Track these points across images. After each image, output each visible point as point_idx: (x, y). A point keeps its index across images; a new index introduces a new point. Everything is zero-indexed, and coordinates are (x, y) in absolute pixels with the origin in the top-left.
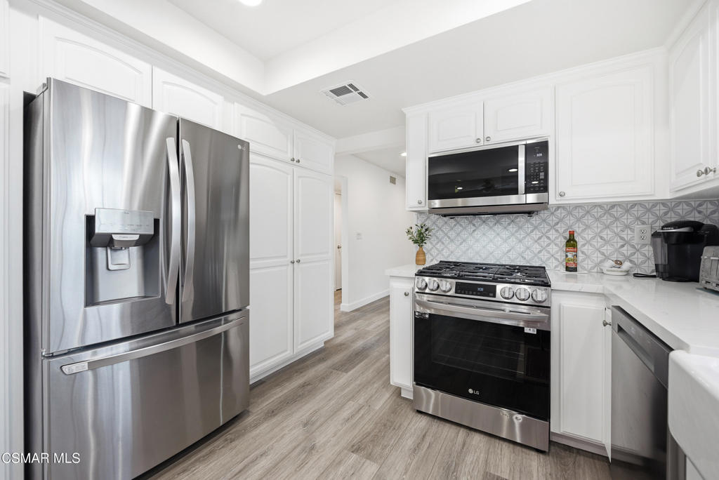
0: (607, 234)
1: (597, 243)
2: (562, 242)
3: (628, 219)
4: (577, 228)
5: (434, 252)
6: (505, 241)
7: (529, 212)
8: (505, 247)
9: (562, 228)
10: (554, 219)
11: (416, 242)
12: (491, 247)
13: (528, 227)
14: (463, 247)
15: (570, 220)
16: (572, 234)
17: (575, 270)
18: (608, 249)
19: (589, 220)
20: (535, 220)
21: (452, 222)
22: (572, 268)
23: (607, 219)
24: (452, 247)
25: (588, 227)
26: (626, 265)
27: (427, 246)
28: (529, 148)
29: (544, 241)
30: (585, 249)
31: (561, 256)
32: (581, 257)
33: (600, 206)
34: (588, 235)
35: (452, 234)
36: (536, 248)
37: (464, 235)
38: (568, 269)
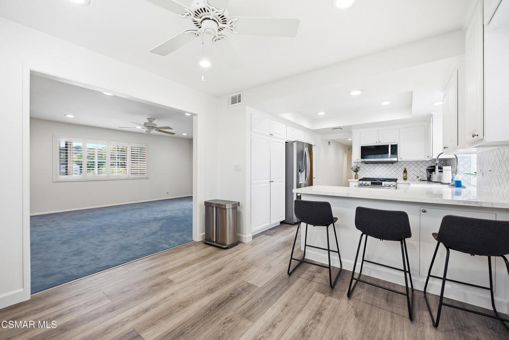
0: (416, 169)
1: (413, 172)
2: (403, 171)
3: (421, 165)
4: (407, 167)
5: (361, 175)
6: (385, 171)
7: (392, 163)
8: (385, 173)
9: (403, 167)
10: (400, 165)
11: (355, 171)
12: (381, 173)
13: (392, 167)
14: (371, 173)
15: (405, 165)
16: (405, 169)
17: (406, 179)
18: (416, 173)
19: (410, 165)
20: (395, 165)
21: (366, 165)
22: (405, 179)
23: (416, 165)
24: (367, 173)
25: (410, 167)
26: (420, 178)
27: (358, 173)
28: (392, 146)
29: (397, 171)
30: (410, 173)
31: (402, 176)
32: (408, 176)
33: (414, 161)
34: (410, 169)
35: (367, 169)
36: (395, 173)
37: (371, 169)
38: (404, 179)
